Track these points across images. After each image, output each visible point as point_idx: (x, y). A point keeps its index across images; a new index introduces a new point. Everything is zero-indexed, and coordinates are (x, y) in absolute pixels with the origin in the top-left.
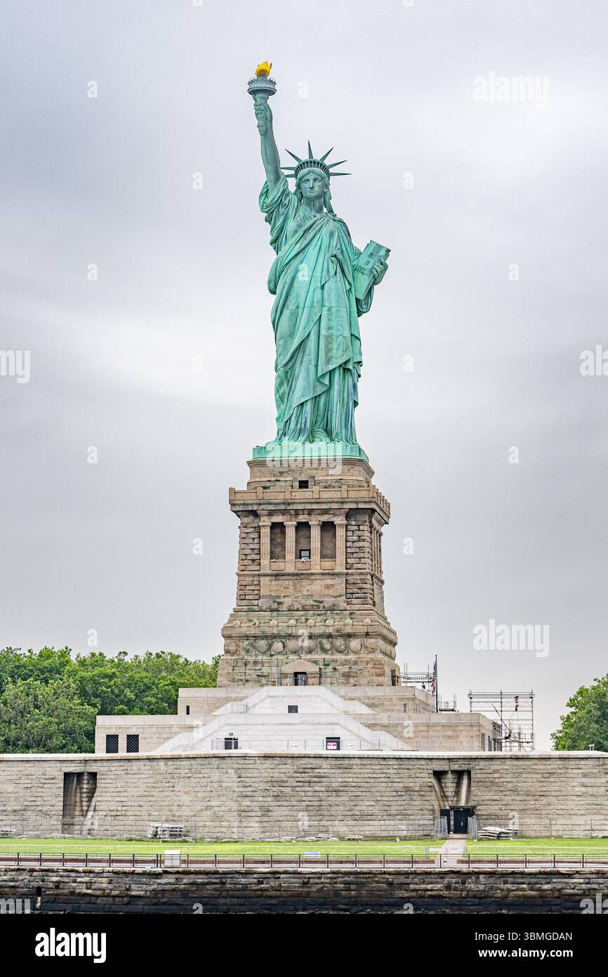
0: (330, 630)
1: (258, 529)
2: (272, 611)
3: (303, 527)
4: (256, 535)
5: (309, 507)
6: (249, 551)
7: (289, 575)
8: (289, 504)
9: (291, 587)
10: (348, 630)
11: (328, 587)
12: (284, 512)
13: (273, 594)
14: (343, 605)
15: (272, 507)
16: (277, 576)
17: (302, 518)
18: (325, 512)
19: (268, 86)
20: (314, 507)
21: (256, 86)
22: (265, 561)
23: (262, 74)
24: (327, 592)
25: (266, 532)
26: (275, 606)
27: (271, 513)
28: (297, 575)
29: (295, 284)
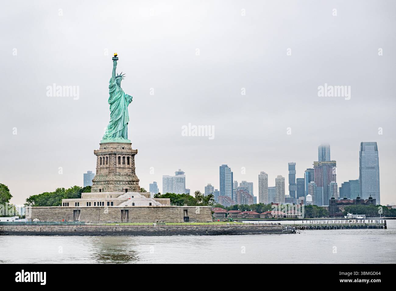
0: (131, 180)
1: (116, 158)
2: (119, 175)
3: (124, 158)
4: (115, 159)
5: (126, 153)
6: (114, 162)
7: (122, 168)
8: (122, 153)
9: (122, 171)
10: (134, 180)
11: (128, 171)
12: (121, 154)
13: (119, 172)
14: (131, 175)
15: (119, 153)
16: (120, 168)
17: (124, 156)
18: (128, 155)
19: (117, 59)
20: (127, 153)
21: (114, 59)
22: (117, 165)
23: (116, 56)
24: (128, 172)
25: (117, 158)
26: (119, 174)
27: (119, 154)
28: (123, 168)
29: (120, 104)
